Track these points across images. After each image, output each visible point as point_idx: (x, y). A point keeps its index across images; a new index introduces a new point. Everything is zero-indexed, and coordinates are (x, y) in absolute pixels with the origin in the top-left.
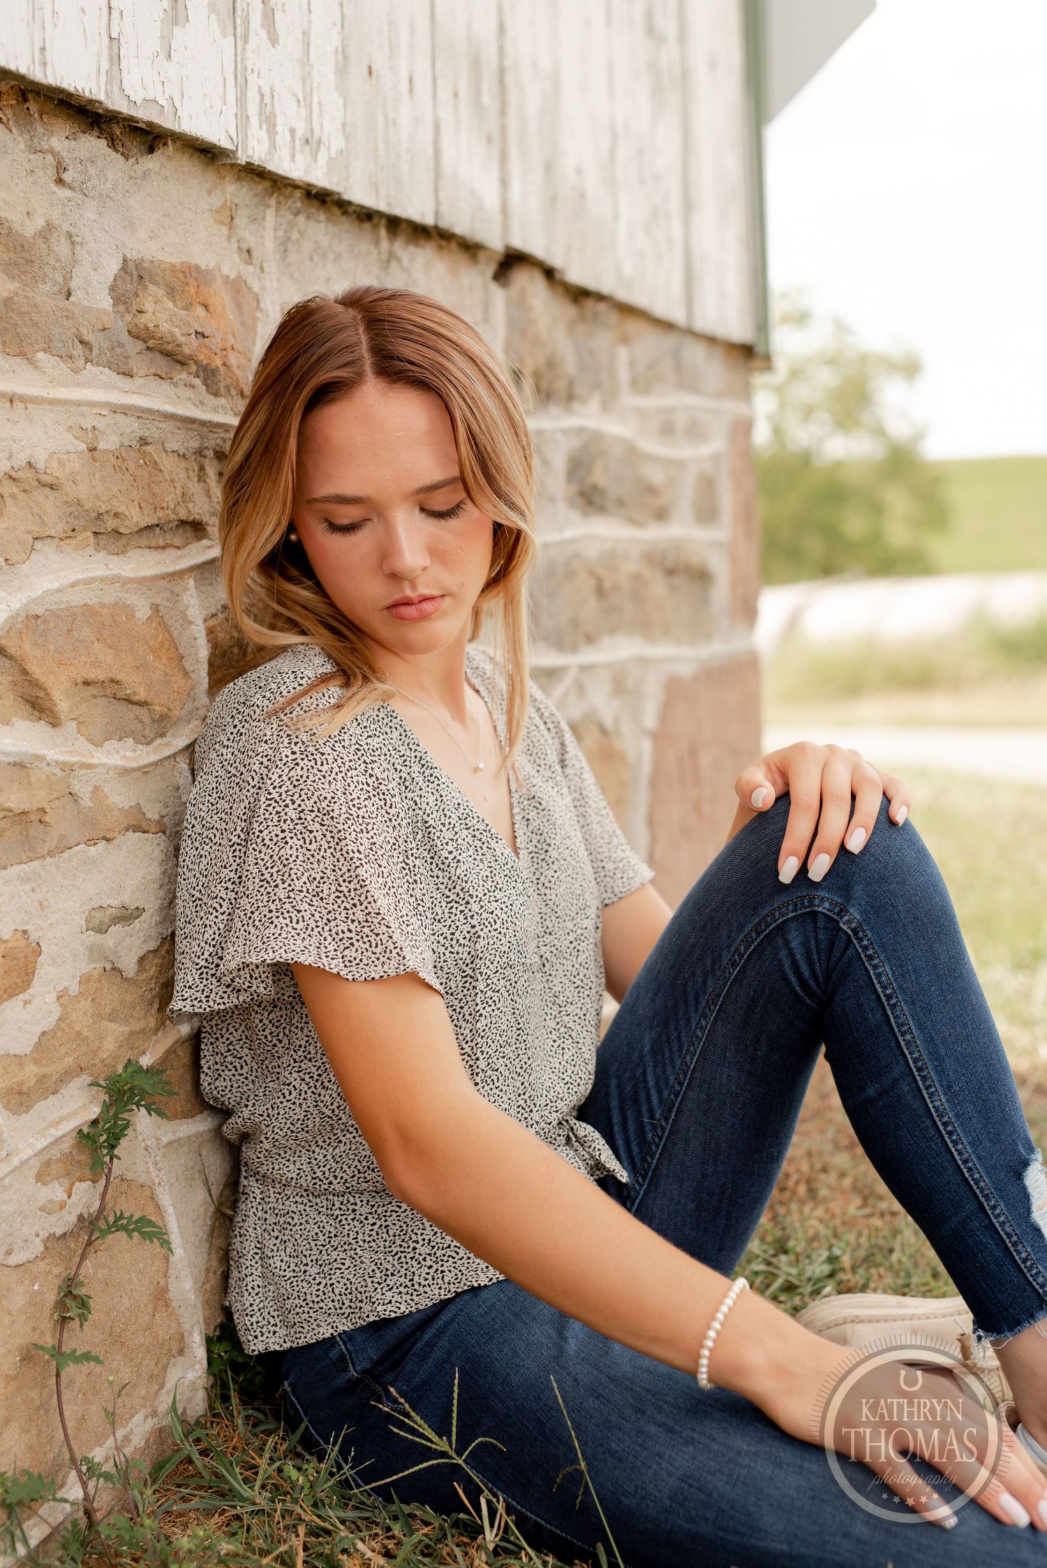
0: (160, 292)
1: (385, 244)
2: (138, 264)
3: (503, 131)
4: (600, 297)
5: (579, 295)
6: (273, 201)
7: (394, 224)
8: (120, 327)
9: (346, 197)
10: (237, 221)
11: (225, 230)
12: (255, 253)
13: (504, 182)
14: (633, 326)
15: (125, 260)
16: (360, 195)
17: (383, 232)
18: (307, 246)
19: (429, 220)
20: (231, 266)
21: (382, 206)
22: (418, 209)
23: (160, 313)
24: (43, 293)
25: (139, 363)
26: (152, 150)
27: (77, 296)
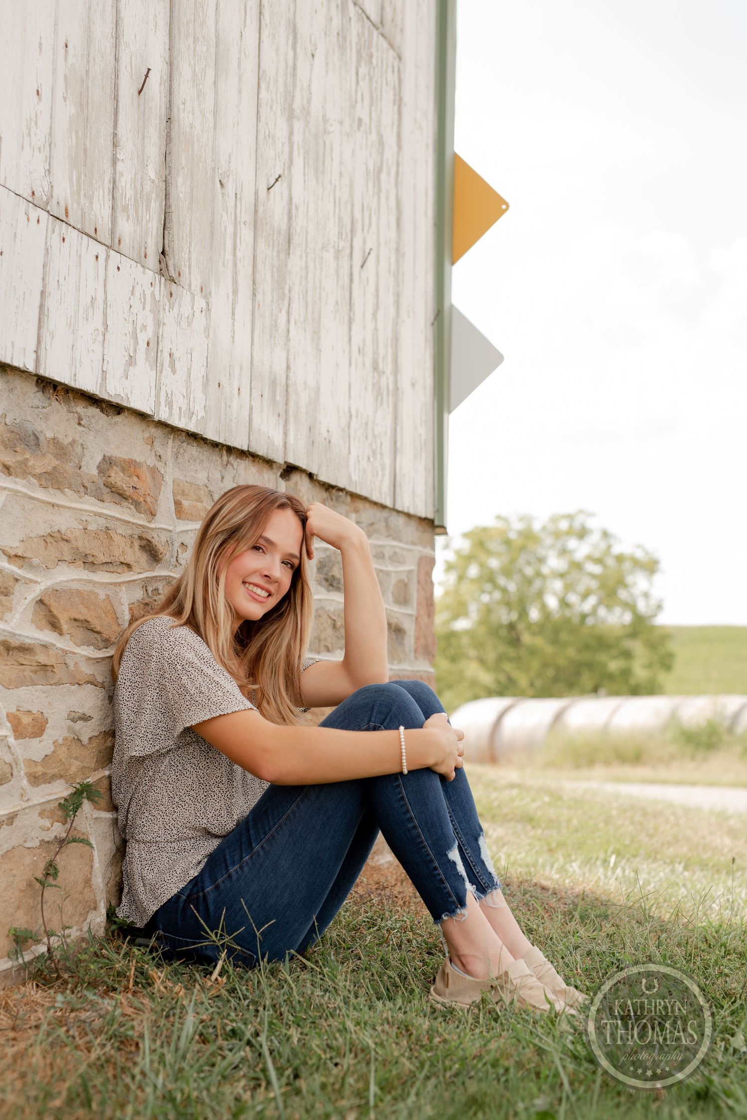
0: (118, 469)
1: (225, 458)
2: (110, 458)
3: (287, 411)
4: (341, 490)
5: (328, 487)
6: (172, 437)
7: (230, 450)
8: (100, 482)
9: (204, 436)
10: (155, 443)
11: (149, 447)
12: (163, 457)
13: (286, 434)
14: (360, 505)
15: (104, 456)
16: (211, 436)
17: (224, 452)
18: (187, 456)
19: (246, 448)
20: (151, 461)
21: (224, 442)
22: (239, 443)
23: (118, 478)
24: (69, 467)
25: (107, 497)
26: (119, 413)
27: (84, 468)
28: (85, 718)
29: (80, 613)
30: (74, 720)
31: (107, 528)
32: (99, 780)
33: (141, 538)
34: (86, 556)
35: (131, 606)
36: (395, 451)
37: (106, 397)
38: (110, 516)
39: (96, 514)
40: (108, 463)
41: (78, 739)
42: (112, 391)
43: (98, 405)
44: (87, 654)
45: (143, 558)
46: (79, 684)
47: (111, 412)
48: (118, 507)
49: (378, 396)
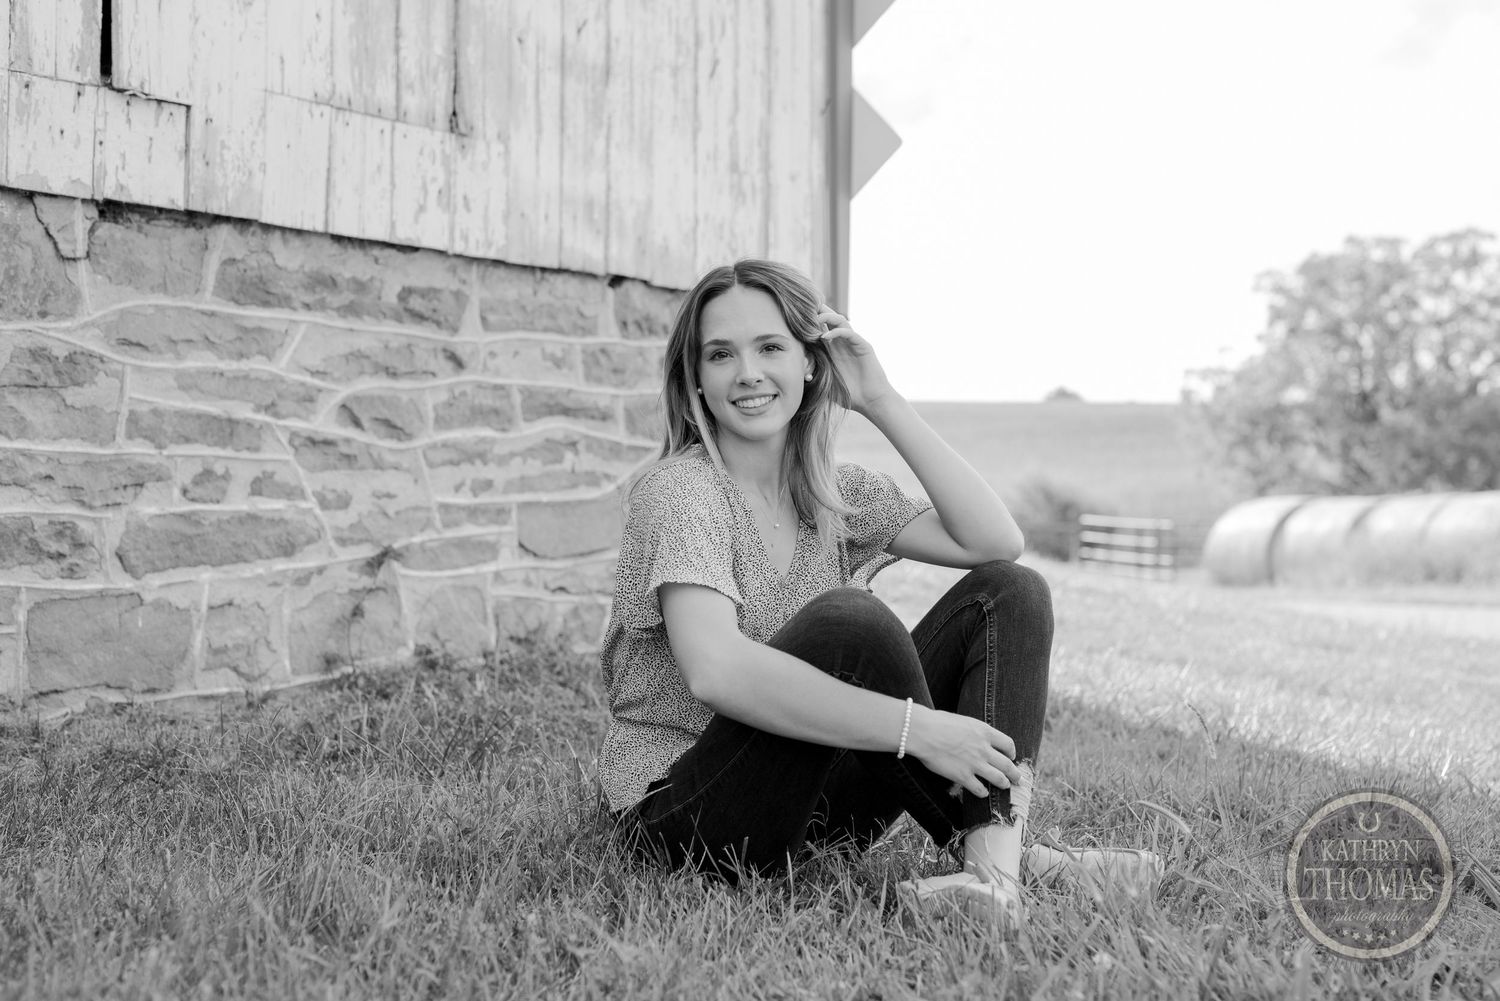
0: (418, 297)
2: (410, 288)
3: (608, 228)
6: (476, 264)
7: (544, 269)
8: (400, 309)
9: (507, 261)
10: (457, 271)
11: (451, 275)
12: (467, 281)
13: (607, 247)
15: (404, 287)
19: (556, 266)
20: (455, 286)
22: (552, 262)
23: (416, 303)
24: (368, 298)
25: (407, 320)
27: (383, 299)
29: (379, 413)
31: (409, 345)
33: (445, 350)
35: (436, 406)
38: (411, 335)
39: (396, 334)
40: (406, 293)
45: (449, 366)
47: (408, 251)
48: (418, 327)
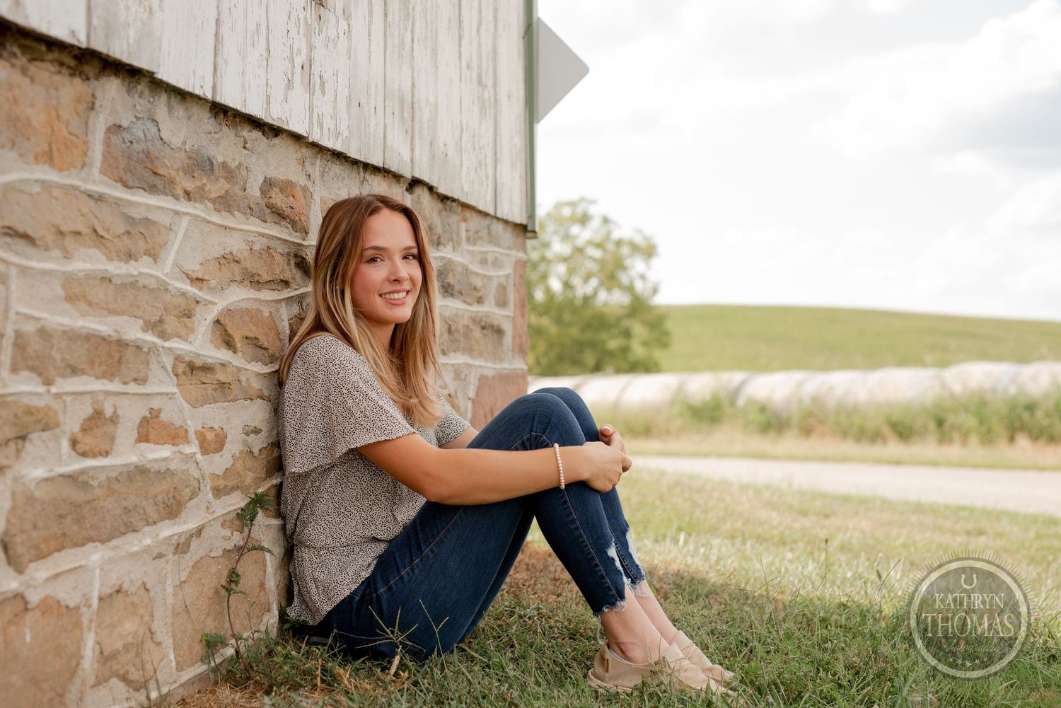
0: (278, 190)
1: (362, 174)
2: (270, 179)
3: (413, 127)
4: (454, 200)
5: (444, 199)
6: (319, 156)
7: (366, 166)
8: (263, 203)
9: (348, 155)
10: (306, 163)
11: (301, 166)
12: (312, 176)
13: (412, 150)
14: (468, 214)
15: (265, 178)
16: (354, 154)
17: (361, 169)
18: (331, 174)
19: (381, 165)
20: (302, 181)
21: (362, 159)
22: (376, 160)
23: (278, 198)
24: (237, 189)
25: (269, 218)
26: (276, 136)
27: (248, 190)
28: (256, 431)
29: (251, 331)
30: (247, 434)
31: (269, 248)
32: (269, 489)
33: (296, 256)
34: (253, 275)
35: (291, 321)
36: (496, 161)
37: (269, 121)
38: (272, 236)
39: (260, 234)
40: (269, 183)
41: (250, 452)
42: (274, 116)
43: (260, 129)
44: (257, 370)
45: (298, 275)
46: (251, 400)
47: (271, 134)
48: (278, 226)
49: (483, 110)
